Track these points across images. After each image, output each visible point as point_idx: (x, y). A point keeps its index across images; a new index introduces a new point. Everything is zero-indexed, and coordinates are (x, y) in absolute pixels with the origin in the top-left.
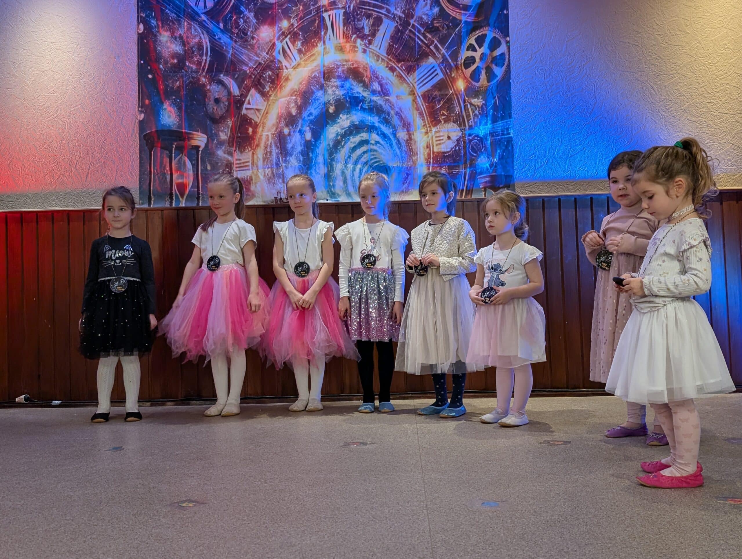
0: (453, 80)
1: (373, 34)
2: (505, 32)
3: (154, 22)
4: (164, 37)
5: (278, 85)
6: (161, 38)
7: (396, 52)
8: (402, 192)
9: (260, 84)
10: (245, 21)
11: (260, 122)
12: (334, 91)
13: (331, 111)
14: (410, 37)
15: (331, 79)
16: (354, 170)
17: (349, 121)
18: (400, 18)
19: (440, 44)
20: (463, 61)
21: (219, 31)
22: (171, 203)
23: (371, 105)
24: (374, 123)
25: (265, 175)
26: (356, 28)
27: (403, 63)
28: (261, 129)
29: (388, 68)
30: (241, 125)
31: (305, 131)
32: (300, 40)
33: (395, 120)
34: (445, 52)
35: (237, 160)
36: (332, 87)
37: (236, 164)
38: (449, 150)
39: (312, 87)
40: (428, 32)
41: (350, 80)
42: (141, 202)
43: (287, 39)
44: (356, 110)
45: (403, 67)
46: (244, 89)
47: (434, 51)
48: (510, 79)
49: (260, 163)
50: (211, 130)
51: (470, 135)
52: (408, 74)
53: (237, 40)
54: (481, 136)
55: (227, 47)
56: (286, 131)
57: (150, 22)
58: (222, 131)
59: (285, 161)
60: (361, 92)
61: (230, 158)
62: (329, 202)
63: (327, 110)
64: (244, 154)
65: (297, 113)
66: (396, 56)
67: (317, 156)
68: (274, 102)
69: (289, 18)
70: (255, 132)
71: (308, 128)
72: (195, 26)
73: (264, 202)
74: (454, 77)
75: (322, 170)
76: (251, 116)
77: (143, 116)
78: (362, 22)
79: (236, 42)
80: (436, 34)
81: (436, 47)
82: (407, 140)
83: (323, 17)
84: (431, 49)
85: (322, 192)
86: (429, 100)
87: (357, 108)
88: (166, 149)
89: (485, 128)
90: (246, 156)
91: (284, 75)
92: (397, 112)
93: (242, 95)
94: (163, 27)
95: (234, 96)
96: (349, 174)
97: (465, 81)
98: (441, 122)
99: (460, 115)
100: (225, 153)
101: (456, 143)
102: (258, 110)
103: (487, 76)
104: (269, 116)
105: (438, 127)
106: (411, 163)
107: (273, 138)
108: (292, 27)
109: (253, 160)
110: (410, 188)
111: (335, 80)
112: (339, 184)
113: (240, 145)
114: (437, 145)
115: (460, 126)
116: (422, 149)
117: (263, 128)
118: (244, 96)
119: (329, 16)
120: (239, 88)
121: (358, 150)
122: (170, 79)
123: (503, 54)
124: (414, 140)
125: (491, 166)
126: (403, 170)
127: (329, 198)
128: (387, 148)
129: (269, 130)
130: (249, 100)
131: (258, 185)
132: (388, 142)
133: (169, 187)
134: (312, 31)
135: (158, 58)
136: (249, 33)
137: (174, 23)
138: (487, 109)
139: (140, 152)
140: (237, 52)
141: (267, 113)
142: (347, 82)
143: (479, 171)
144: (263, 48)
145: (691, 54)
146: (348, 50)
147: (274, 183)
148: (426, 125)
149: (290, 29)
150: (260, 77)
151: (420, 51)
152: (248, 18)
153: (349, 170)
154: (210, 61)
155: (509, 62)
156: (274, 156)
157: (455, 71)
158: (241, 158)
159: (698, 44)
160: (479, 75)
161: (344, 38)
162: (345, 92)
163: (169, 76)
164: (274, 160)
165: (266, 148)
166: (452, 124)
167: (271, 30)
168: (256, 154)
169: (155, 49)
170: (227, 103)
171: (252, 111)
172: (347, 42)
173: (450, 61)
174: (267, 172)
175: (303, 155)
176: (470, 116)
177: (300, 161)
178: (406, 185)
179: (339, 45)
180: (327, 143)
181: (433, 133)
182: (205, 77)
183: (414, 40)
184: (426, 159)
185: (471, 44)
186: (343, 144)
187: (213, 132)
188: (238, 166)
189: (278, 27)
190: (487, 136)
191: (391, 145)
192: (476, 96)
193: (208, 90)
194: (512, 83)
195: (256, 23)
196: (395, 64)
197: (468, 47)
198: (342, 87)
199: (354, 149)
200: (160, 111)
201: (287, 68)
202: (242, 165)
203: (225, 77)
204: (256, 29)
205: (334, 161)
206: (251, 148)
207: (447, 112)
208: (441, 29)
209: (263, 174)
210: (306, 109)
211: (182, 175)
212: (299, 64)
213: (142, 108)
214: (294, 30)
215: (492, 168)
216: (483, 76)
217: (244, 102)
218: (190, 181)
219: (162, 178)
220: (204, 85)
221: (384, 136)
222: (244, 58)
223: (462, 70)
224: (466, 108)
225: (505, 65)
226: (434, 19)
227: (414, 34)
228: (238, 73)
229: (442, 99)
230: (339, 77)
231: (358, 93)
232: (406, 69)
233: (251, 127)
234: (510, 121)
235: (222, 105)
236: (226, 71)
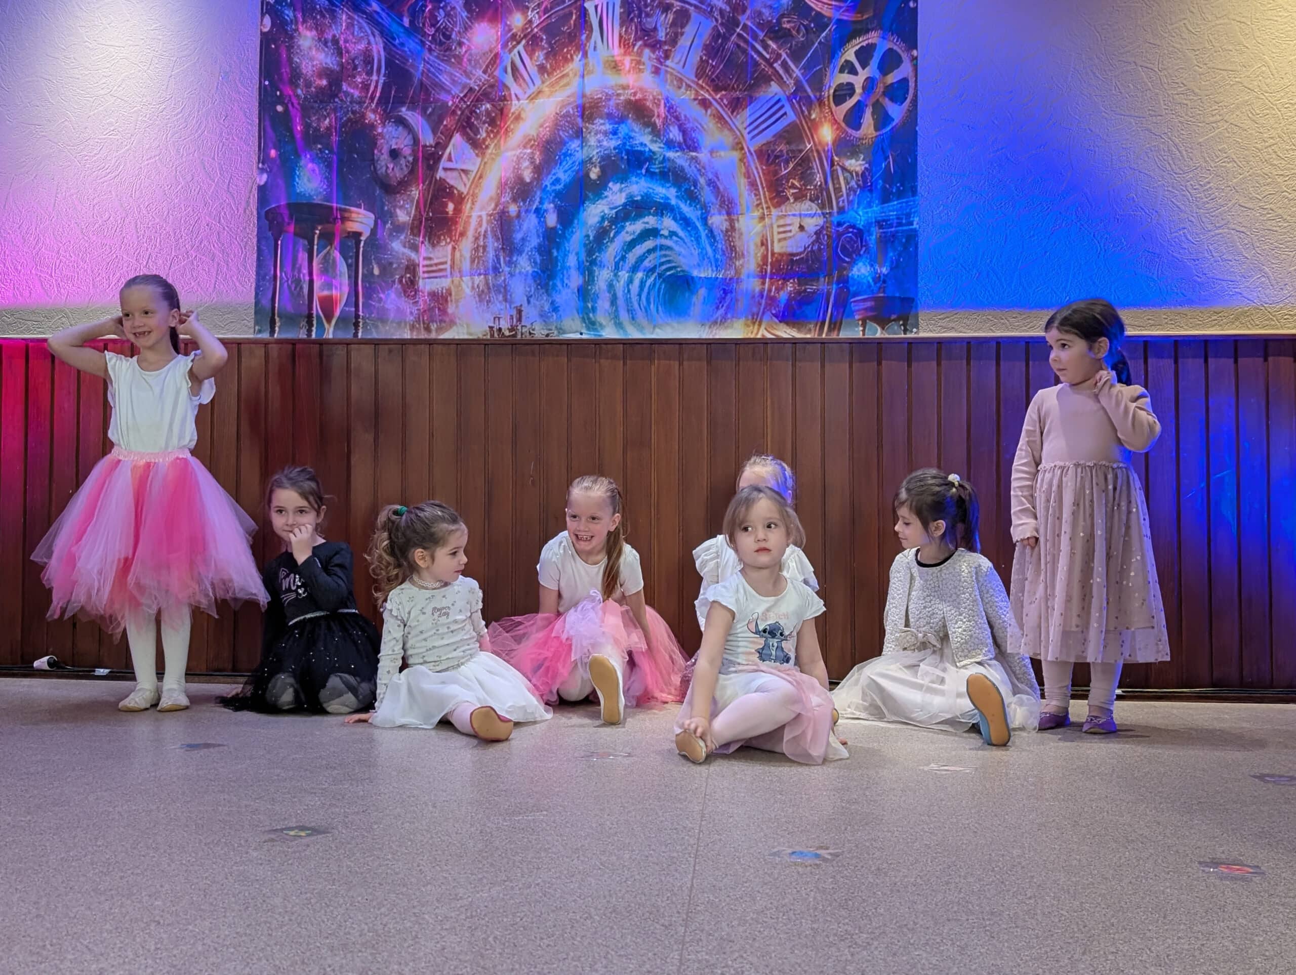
0: (814, 126)
1: (673, 41)
2: (911, 42)
3: (289, 13)
4: (306, 38)
5: (501, 129)
6: (301, 42)
7: (713, 73)
8: (715, 322)
9: (471, 125)
10: (448, 15)
11: (468, 193)
12: (599, 142)
13: (594, 174)
14: (738, 46)
15: (595, 119)
16: (630, 281)
17: (624, 195)
18: (721, 12)
19: (791, 60)
20: (832, 91)
21: (402, 30)
22: (309, 331)
23: (664, 167)
24: (668, 198)
25: (473, 288)
26: (642, 30)
27: (723, 92)
28: (469, 205)
29: (697, 102)
30: (435, 197)
31: (546, 211)
32: (543, 48)
33: (706, 194)
34: (799, 75)
35: (425, 259)
36: (596, 134)
37: (424, 266)
38: (801, 250)
39: (561, 133)
40: (771, 39)
41: (630, 121)
42: (257, 328)
43: (520, 47)
44: (638, 175)
45: (725, 101)
46: (441, 133)
47: (781, 72)
48: (916, 124)
49: (466, 265)
50: (383, 205)
51: (839, 224)
52: (732, 112)
53: (433, 46)
54: (861, 227)
55: (414, 60)
56: (513, 209)
57: (283, 12)
58: (401, 207)
59: (509, 263)
60: (648, 144)
61: (413, 255)
62: (584, 337)
63: (588, 175)
64: (438, 248)
65: (533, 179)
66: (713, 80)
67: (566, 255)
68: (493, 159)
69: (524, 9)
70: (458, 210)
71: (552, 205)
72: (361, 21)
73: (471, 334)
74: (815, 119)
75: (575, 280)
76: (452, 182)
77: (265, 177)
78: (655, 18)
79: (430, 50)
80: (784, 42)
81: (785, 65)
82: (727, 231)
83: (585, 8)
84: (775, 69)
85: (573, 320)
86: (768, 160)
87: (639, 172)
88: (304, 238)
89: (867, 213)
90: (442, 253)
91: (512, 110)
92: (710, 180)
93: (438, 144)
94: (304, 21)
95: (425, 146)
96: (622, 289)
97: (835, 127)
98: (788, 199)
99: (824, 188)
100: (405, 247)
101: (814, 237)
102: (465, 172)
103: (873, 119)
104: (484, 182)
105: (783, 207)
106: (733, 273)
107: (489, 222)
108: (530, 26)
109: (453, 260)
110: (729, 315)
111: (602, 121)
112: (604, 304)
113: (430, 233)
114: (780, 240)
115: (822, 207)
116: (752, 247)
117: (473, 204)
118: (441, 146)
119: (596, 7)
120: (434, 132)
121: (638, 247)
122: (315, 115)
123: (904, 81)
124: (740, 229)
125: (876, 279)
126: (717, 283)
127: (584, 331)
128: (689, 244)
129: (481, 210)
130: (450, 154)
131: (460, 304)
132: (693, 233)
133: (307, 302)
134: (564, 32)
135: (296, 75)
136: (453, 36)
137: (323, 16)
138: (872, 177)
139: (258, 241)
140: (432, 69)
141: (481, 177)
142: (623, 126)
143: (855, 288)
144: (477, 62)
145: (1250, 86)
146: (627, 68)
147: (488, 302)
148: (761, 204)
149: (527, 29)
150: (471, 114)
151: (755, 71)
152: (453, 8)
153: (622, 282)
154: (384, 84)
155: (915, 96)
156: (491, 254)
157: (818, 110)
158: (431, 256)
159: (1264, 68)
160: (860, 118)
161: (620, 46)
162: (619, 142)
163: (312, 108)
164: (491, 261)
165: (477, 239)
166: (808, 203)
167: (493, 31)
168: (460, 250)
169: (290, 60)
170: (411, 159)
171: (455, 174)
172: (625, 54)
173: (809, 90)
174: (476, 283)
175: (540, 254)
176: (841, 191)
177: (535, 262)
178: (721, 311)
179: (611, 59)
180: (584, 234)
181: (774, 218)
182: (374, 111)
183: (744, 51)
184: (759, 265)
185: (847, 61)
186: (612, 235)
187: (386, 208)
188: (426, 269)
189: (506, 24)
190: (870, 228)
191: (698, 239)
192: (854, 154)
193: (379, 134)
194: (919, 132)
195: (468, 18)
196: (710, 95)
197: (842, 66)
198: (615, 133)
199: (631, 245)
200: (294, 170)
201: (518, 99)
202: (434, 268)
203: (410, 113)
204: (467, 28)
205: (596, 264)
206: (451, 239)
207: (799, 181)
208: (794, 32)
209: (470, 284)
210: (549, 173)
211: (329, 285)
212: (540, 92)
213: (263, 164)
214: (532, 30)
215: (878, 285)
216: (868, 120)
217: (442, 156)
218: (341, 293)
219: (295, 288)
220: (372, 126)
221: (686, 222)
222: (445, 79)
223: (830, 107)
224: (835, 176)
225: (908, 100)
226: (783, 16)
227: (746, 41)
228: (433, 105)
229: (791, 158)
230: (610, 116)
231: (641, 144)
232: (730, 103)
233: (452, 202)
234: (914, 201)
235: (403, 161)
236: (412, 102)
